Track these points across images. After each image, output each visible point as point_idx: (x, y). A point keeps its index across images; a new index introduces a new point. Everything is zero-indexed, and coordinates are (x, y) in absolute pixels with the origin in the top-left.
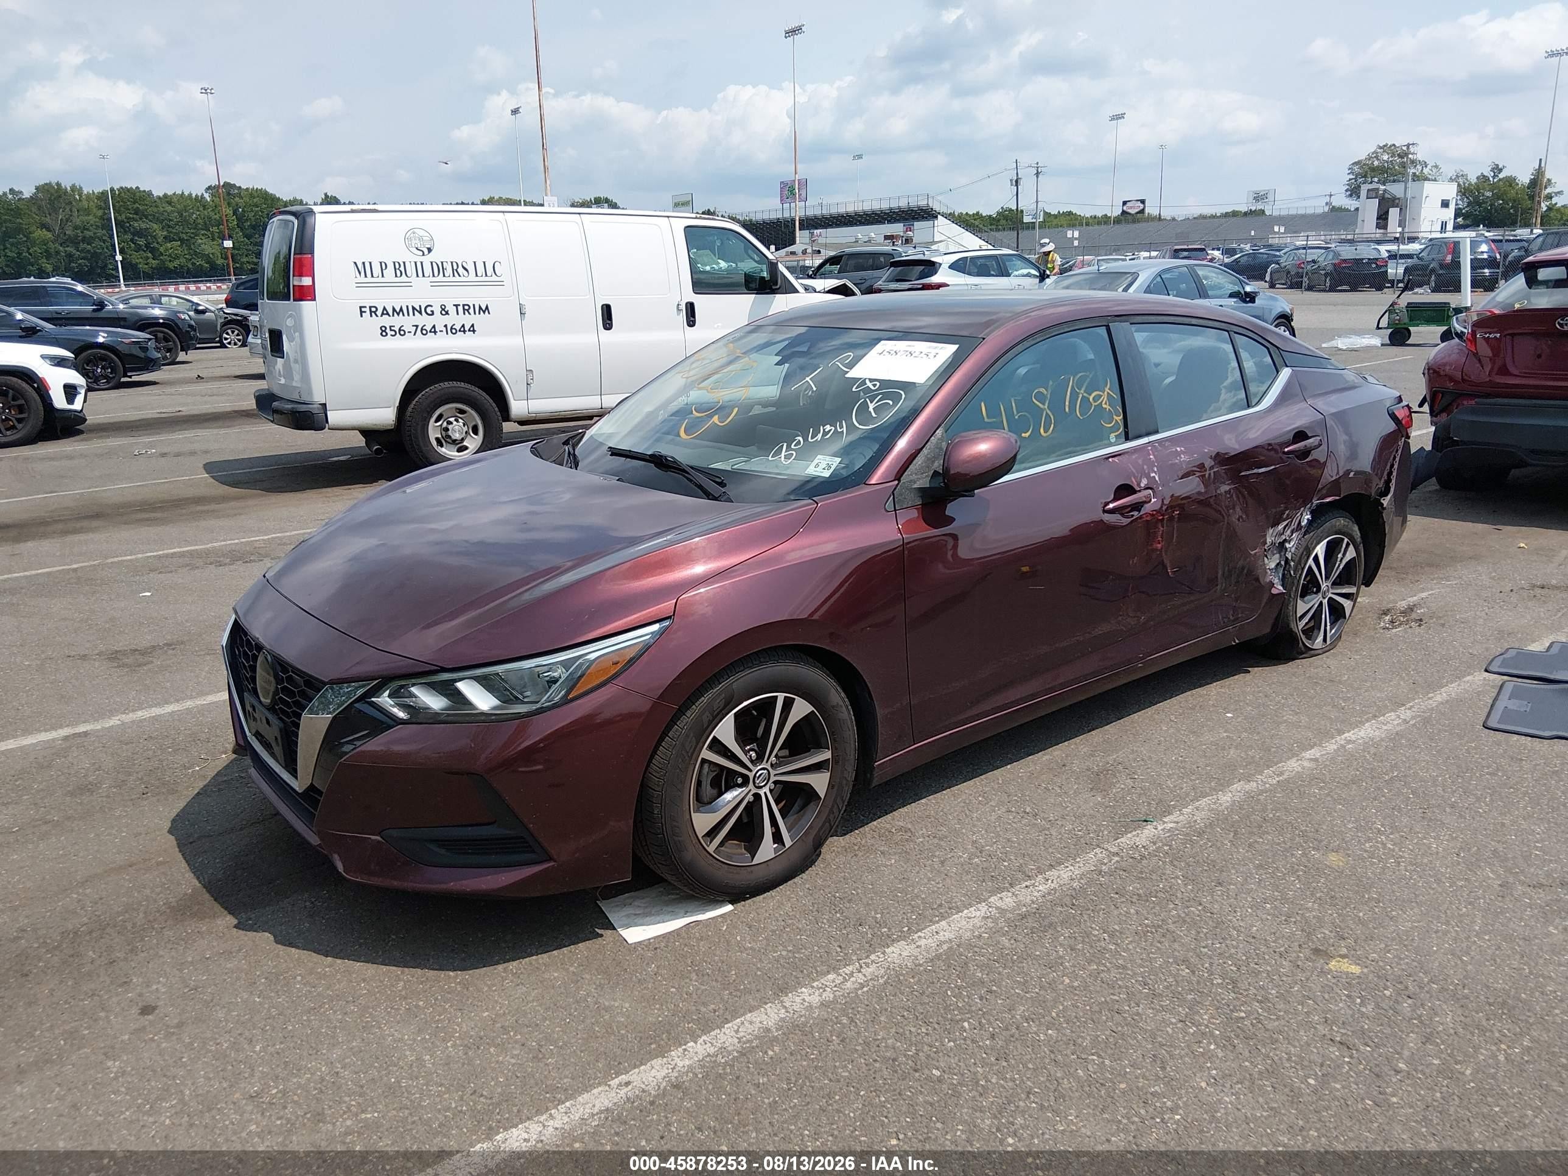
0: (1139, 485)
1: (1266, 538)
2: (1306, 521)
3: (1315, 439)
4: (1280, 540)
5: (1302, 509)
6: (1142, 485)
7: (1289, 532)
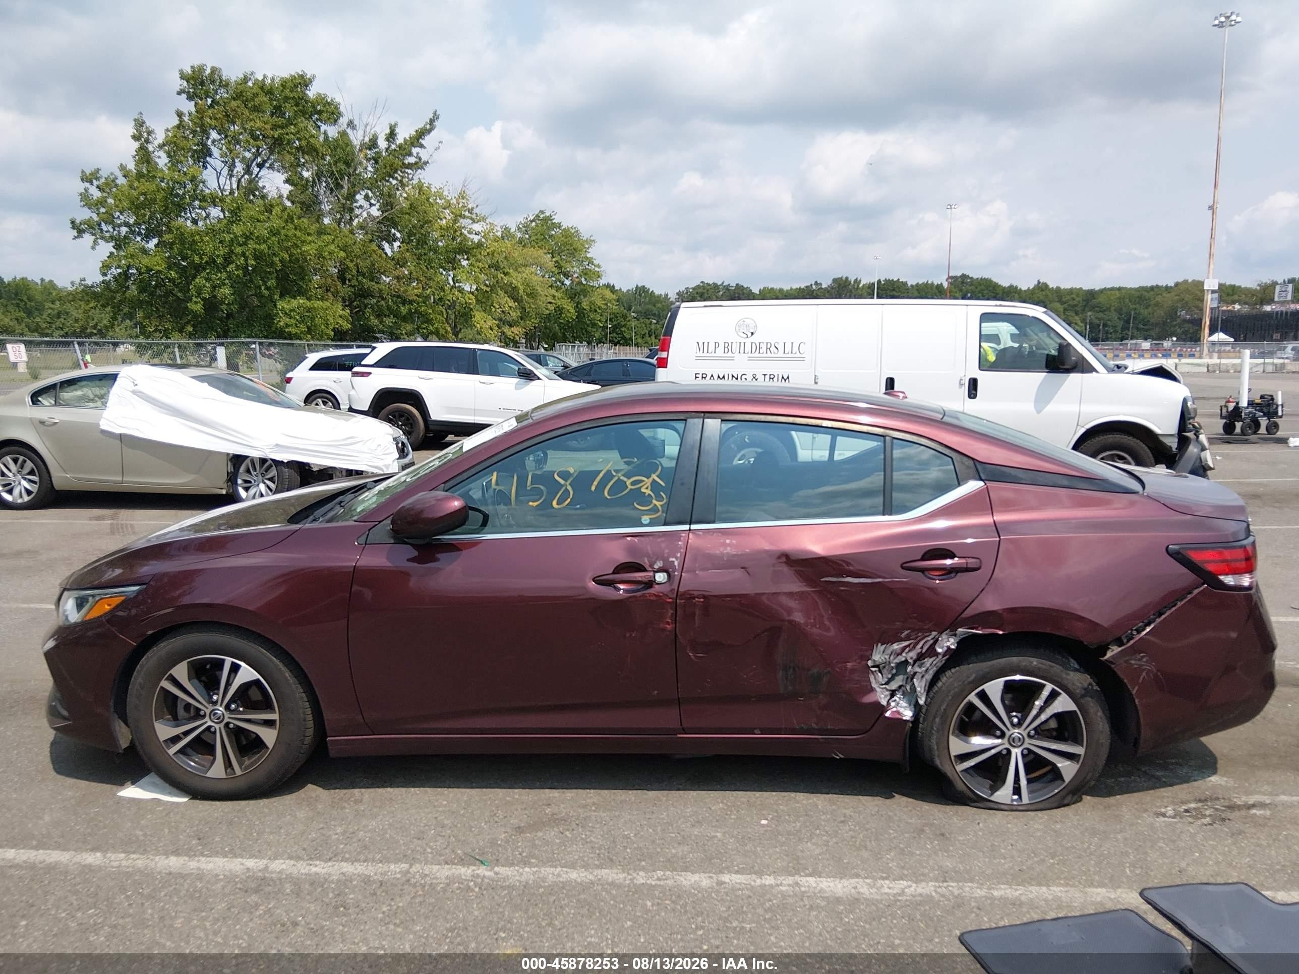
0: (651, 566)
1: (869, 653)
2: (945, 649)
3: (970, 560)
4: (897, 661)
5: (934, 633)
6: (656, 567)
7: (913, 655)
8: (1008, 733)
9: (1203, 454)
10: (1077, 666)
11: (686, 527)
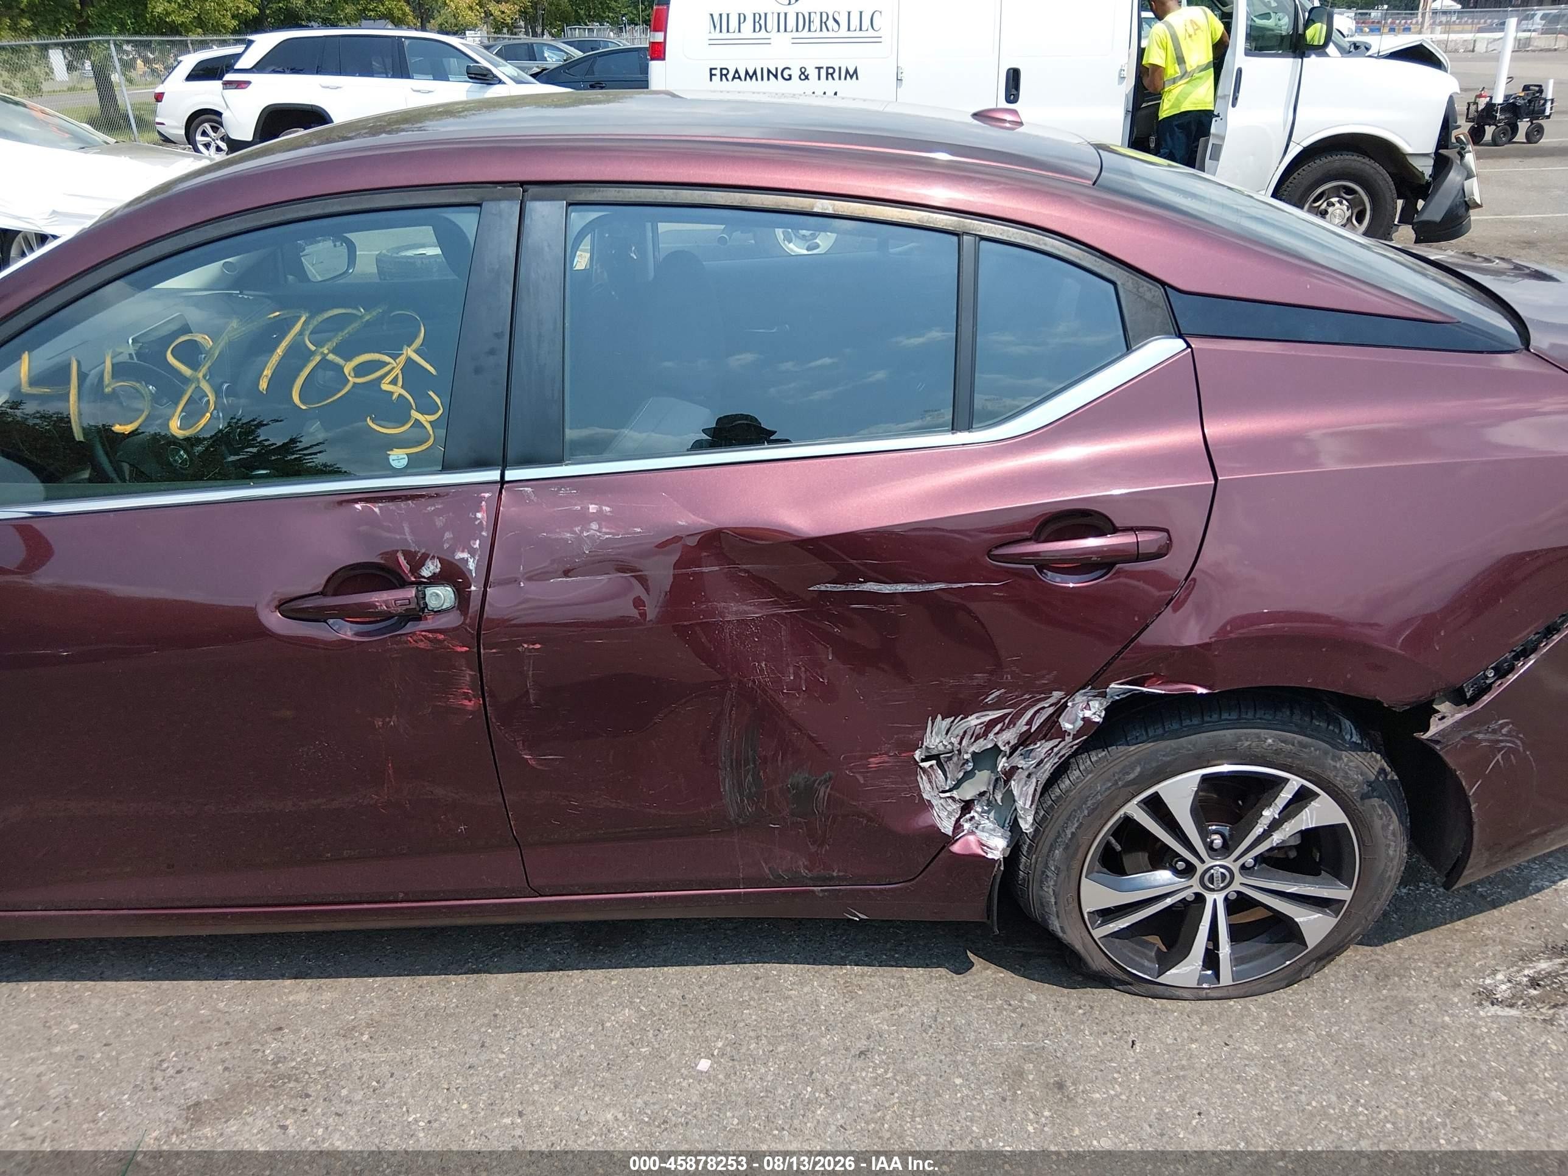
1: (917, 735)
2: (1080, 723)
3: (1143, 537)
4: (976, 748)
5: (1057, 695)
6: (426, 572)
7: (1010, 736)
8: (1200, 868)
9: (1467, 183)
10: (1356, 739)
11: (494, 475)
